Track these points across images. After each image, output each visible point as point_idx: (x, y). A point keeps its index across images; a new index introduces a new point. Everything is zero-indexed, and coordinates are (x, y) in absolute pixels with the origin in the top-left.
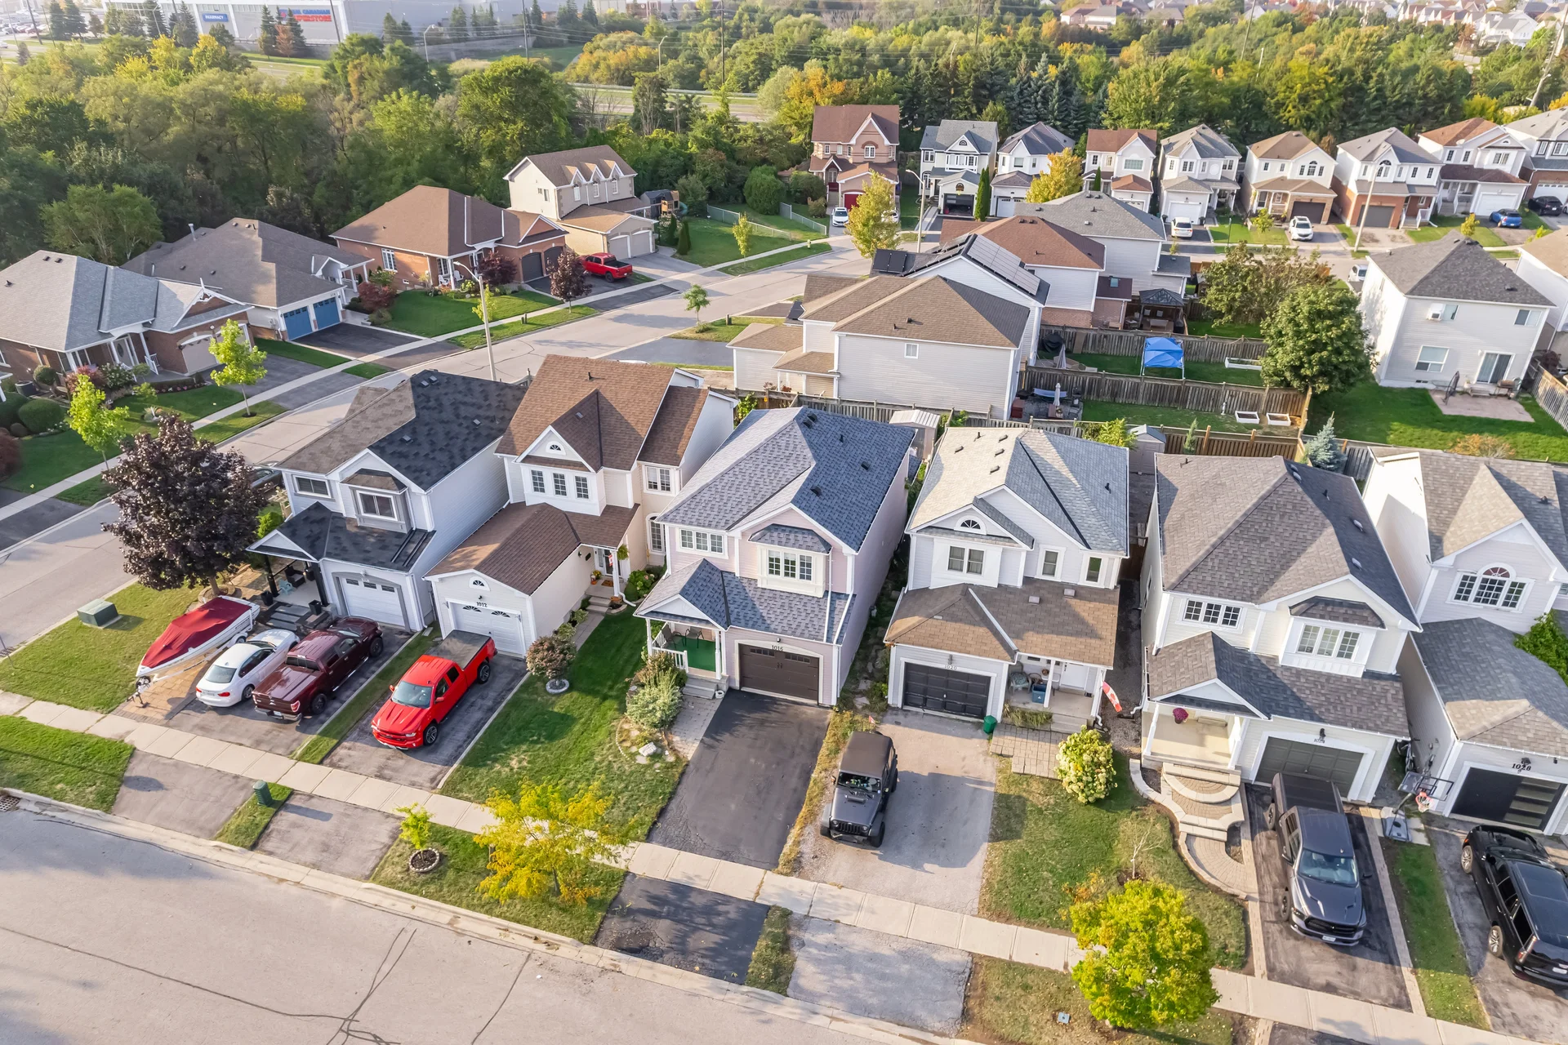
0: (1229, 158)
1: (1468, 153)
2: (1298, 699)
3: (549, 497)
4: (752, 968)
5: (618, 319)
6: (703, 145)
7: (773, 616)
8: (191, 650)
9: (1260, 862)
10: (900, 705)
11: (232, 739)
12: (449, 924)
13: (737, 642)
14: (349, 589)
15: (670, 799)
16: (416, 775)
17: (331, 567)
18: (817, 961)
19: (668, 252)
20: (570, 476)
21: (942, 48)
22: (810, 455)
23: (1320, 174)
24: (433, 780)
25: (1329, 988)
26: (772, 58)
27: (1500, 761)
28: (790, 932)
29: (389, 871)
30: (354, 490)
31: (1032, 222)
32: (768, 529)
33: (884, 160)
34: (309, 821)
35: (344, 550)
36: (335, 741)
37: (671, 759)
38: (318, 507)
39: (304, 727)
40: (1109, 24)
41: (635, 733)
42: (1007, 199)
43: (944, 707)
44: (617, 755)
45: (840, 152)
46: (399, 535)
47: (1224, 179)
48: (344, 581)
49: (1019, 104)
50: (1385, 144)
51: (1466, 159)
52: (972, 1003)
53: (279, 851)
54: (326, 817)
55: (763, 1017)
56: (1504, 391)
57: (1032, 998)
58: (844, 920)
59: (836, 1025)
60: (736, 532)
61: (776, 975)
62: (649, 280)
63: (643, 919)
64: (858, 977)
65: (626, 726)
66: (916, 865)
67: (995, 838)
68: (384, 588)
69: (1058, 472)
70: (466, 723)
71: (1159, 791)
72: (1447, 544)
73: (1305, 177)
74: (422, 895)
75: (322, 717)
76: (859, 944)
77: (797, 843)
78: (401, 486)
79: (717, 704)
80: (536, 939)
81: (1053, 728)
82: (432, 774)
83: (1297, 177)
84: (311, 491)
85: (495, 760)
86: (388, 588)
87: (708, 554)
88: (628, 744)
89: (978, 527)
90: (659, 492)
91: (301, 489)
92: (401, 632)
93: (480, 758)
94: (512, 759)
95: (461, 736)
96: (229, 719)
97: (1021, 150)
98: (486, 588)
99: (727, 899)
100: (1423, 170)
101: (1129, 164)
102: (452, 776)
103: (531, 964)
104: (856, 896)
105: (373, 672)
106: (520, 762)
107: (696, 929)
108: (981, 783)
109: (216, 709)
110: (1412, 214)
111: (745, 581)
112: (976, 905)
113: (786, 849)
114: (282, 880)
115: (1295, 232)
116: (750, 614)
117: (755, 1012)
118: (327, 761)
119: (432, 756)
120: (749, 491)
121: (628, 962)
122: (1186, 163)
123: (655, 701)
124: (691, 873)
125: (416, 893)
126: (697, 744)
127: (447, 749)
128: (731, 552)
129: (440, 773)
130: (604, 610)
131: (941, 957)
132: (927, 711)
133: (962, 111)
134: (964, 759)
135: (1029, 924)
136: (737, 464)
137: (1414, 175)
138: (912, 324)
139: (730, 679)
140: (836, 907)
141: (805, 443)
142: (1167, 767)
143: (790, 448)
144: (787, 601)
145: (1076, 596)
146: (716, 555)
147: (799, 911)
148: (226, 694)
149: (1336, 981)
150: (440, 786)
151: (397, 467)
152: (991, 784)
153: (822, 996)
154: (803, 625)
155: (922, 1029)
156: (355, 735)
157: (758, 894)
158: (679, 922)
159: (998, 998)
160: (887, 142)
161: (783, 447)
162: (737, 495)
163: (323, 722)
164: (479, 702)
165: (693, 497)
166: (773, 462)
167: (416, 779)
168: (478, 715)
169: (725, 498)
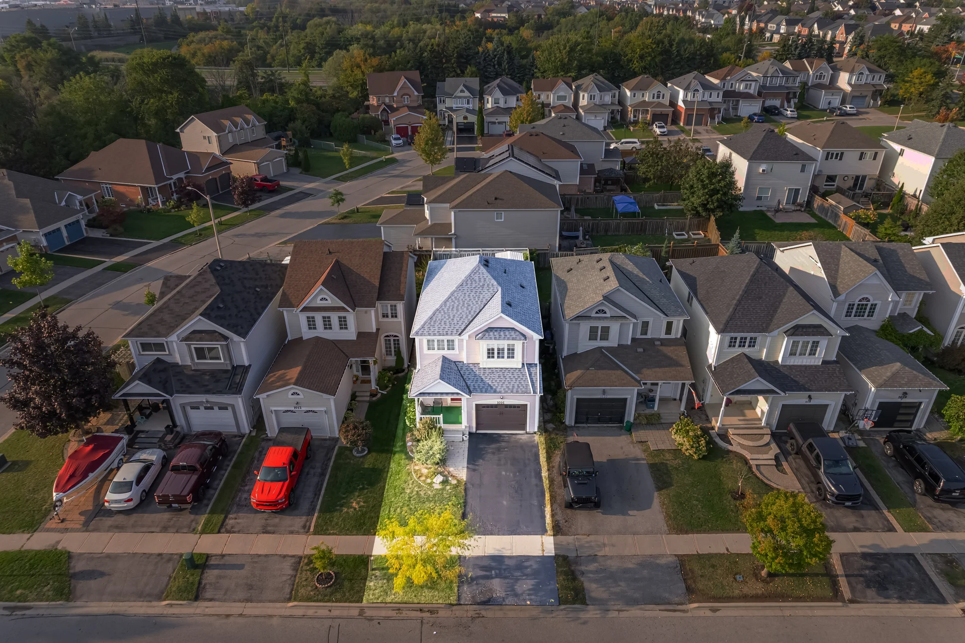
0: (613, 92)
1: (732, 84)
2: (795, 381)
3: (320, 332)
4: (561, 594)
5: (283, 216)
6: (298, 101)
7: (496, 384)
8: (91, 475)
9: (796, 471)
10: (573, 424)
11: (144, 529)
12: (359, 615)
13: (474, 403)
14: (193, 414)
15: (465, 506)
16: (291, 526)
17: (178, 401)
18: (595, 581)
19: (297, 171)
20: (334, 317)
21: (422, 35)
22: (495, 283)
23: (663, 98)
24: (304, 527)
25: (856, 530)
26: (315, 45)
27: (893, 396)
28: (573, 568)
29: (302, 591)
30: (189, 346)
31: (537, 135)
32: (486, 331)
33: (416, 104)
34: (228, 572)
35: (188, 386)
36: (223, 516)
37: (454, 482)
38: (159, 361)
39: (195, 511)
40: (504, 17)
41: (425, 471)
42: (494, 123)
43: (599, 420)
44: (419, 486)
45: (387, 100)
46: (226, 371)
47: (612, 104)
48: (188, 408)
49: (485, 67)
50: (693, 81)
51: (731, 87)
52: (689, 582)
53: (217, 597)
54: (241, 567)
56: (798, 208)
57: (719, 571)
58: (600, 554)
59: (623, 614)
60: (465, 336)
61: (577, 595)
62: (291, 189)
63: (481, 581)
64: (622, 584)
65: (417, 468)
66: (624, 513)
67: (659, 489)
68: (220, 408)
69: (637, 276)
70: (310, 486)
71: (731, 444)
72: (840, 289)
73: (655, 100)
74: (333, 602)
75: (205, 502)
76: (614, 565)
78: (226, 338)
79: (467, 444)
80: (421, 610)
81: (663, 421)
82: (302, 523)
83: (651, 100)
84: (153, 351)
85: (342, 506)
86: (223, 408)
87: (446, 353)
88: (423, 478)
89: (605, 313)
90: (390, 320)
91: (144, 350)
92: (235, 436)
93: (330, 507)
94: (352, 503)
96: (134, 517)
97: (498, 94)
98: (301, 396)
99: (528, 558)
100: (715, 94)
101: (560, 98)
102: (317, 521)
103: (425, 626)
104: (599, 539)
105: (228, 466)
106: (358, 503)
107: (517, 580)
108: (638, 460)
109: (120, 512)
110: (713, 118)
111: (471, 365)
112: (666, 528)
113: (549, 521)
114: (228, 616)
115: (658, 131)
116: (482, 385)
118: (223, 530)
119: (297, 512)
120: (465, 309)
121: (486, 610)
122: (591, 96)
123: (431, 448)
124: (498, 547)
125: (328, 601)
126: (465, 470)
127: (305, 505)
128: (461, 349)
129: (307, 521)
130: (368, 399)
131: (663, 561)
132: (589, 425)
133: (451, 72)
134: (622, 448)
135: (698, 532)
136: (452, 294)
137: (710, 97)
138: (498, 201)
139: (470, 427)
140: (591, 547)
141: (490, 277)
142: (731, 431)
143: (482, 280)
144: (501, 373)
145: (662, 345)
146: (451, 352)
147: (572, 555)
148: (129, 500)
149: (857, 525)
150: (312, 529)
151: (222, 326)
152: (643, 459)
153: (607, 600)
154: (516, 386)
155: (669, 604)
156: (235, 508)
157: (543, 550)
158: (505, 578)
159: (702, 576)
160: (416, 93)
161: (477, 281)
162: (459, 313)
163: (207, 505)
164: (312, 471)
165: (431, 318)
166: (474, 290)
167: (292, 529)
168: (315, 480)
169: (451, 316)
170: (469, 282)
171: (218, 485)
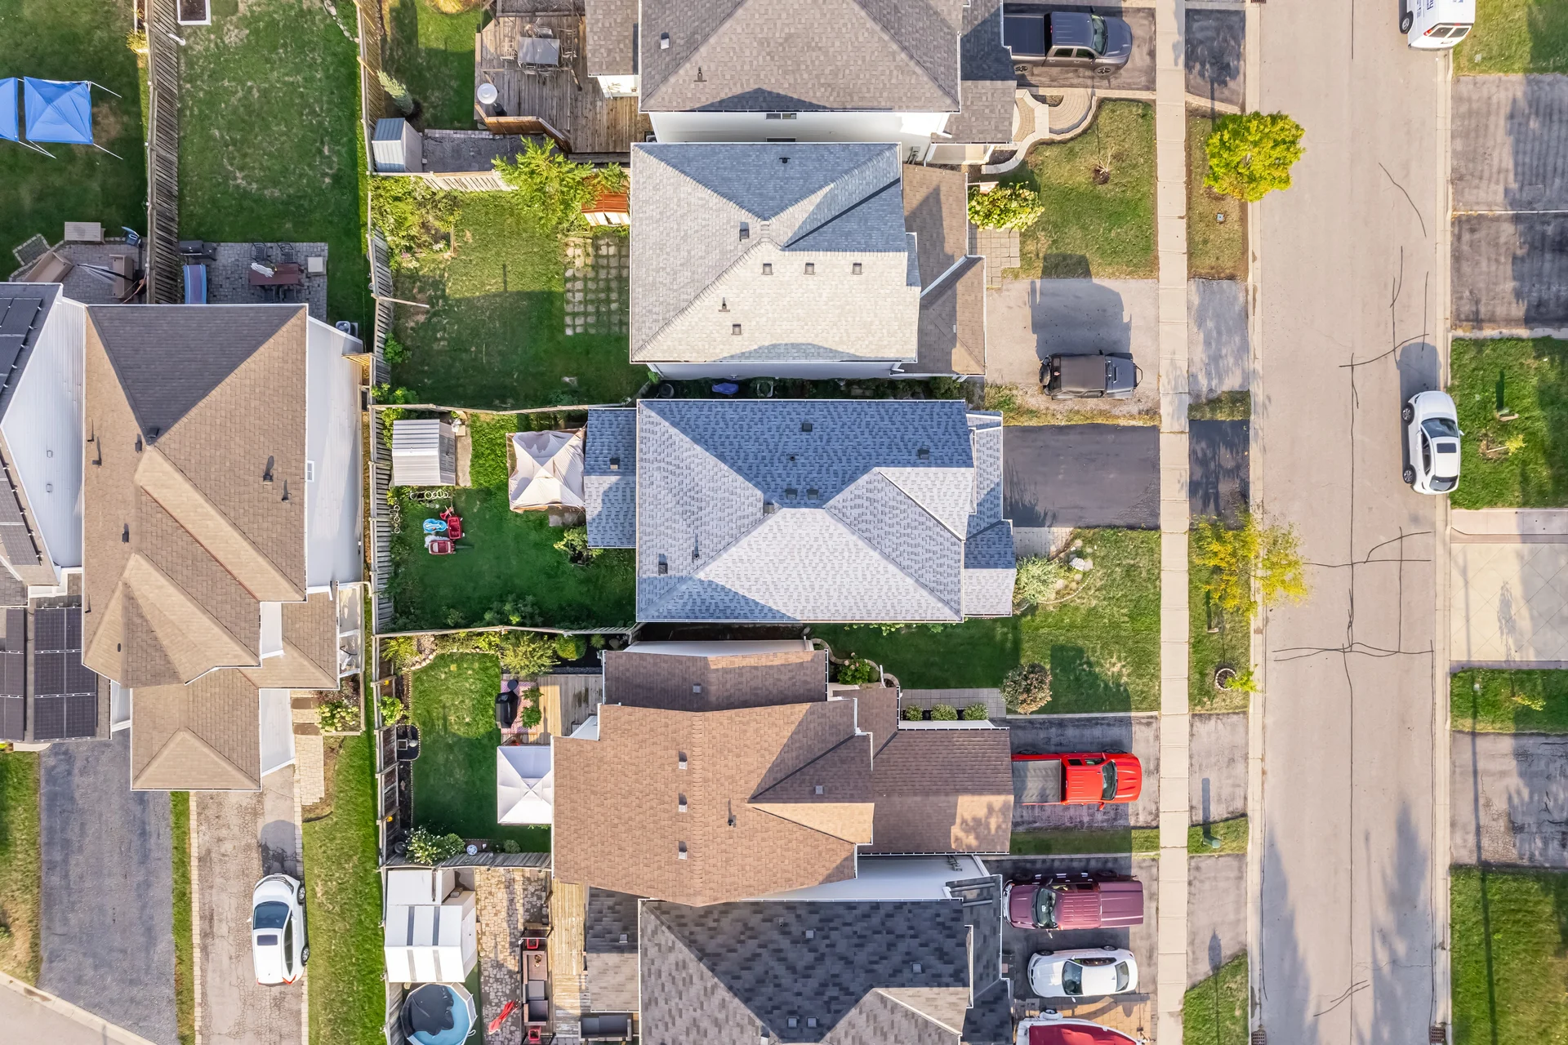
4: (1238, 418)
9: (1058, 83)
12: (1261, 633)
15: (1118, 527)
16: (1148, 741)
18: (1220, 378)
22: (866, 477)
24: (1148, 724)
25: (1152, 54)
28: (1205, 401)
34: (1213, 794)
36: (1132, 833)
37: (1079, 543)
44: (1087, 589)
52: (1222, 275)
53: (1242, 794)
54: (1206, 783)
55: (1267, 402)
57: (1212, 238)
58: (1185, 368)
59: (1259, 355)
61: (1239, 401)
63: (1222, 504)
64: (1224, 352)
66: (1127, 327)
67: (1087, 273)
69: (818, 207)
70: (1083, 736)
71: (1014, 152)
75: (1110, 865)
76: (1200, 354)
77: (1132, 417)
82: (1143, 728)
85: (1118, 685)
93: (1120, 699)
94: (1112, 672)
95: (1097, 732)
99: (1193, 453)
104: (1164, 365)
106: (1114, 665)
107: (1220, 466)
108: (1033, 291)
112: (1150, 282)
113: (1140, 423)
114: (1264, 773)
116: (987, 505)
117: (1264, 406)
118: (1153, 824)
119: (1125, 741)
121: (1255, 500)
124: (1178, 486)
126: (1054, 529)
127: (1115, 733)
129: (1140, 723)
131: (1196, 301)
134: (1010, 308)
135: (1156, 243)
140: (1176, 379)
141: (852, 487)
143: (858, 501)
147: (1187, 400)
149: (1145, 49)
150: (1155, 714)
152: (1033, 283)
153: (1243, 371)
154: (990, 452)
156: (1121, 823)
157: (1182, 432)
158: (1217, 478)
159: (1217, 259)
161: (860, 511)
162: (923, 543)
163: (1116, 859)
164: (1054, 740)
165: (932, 591)
166: (880, 516)
167: (1151, 739)
168: (1071, 732)
169: (928, 555)
170: (863, 526)
171: (1080, 860)
